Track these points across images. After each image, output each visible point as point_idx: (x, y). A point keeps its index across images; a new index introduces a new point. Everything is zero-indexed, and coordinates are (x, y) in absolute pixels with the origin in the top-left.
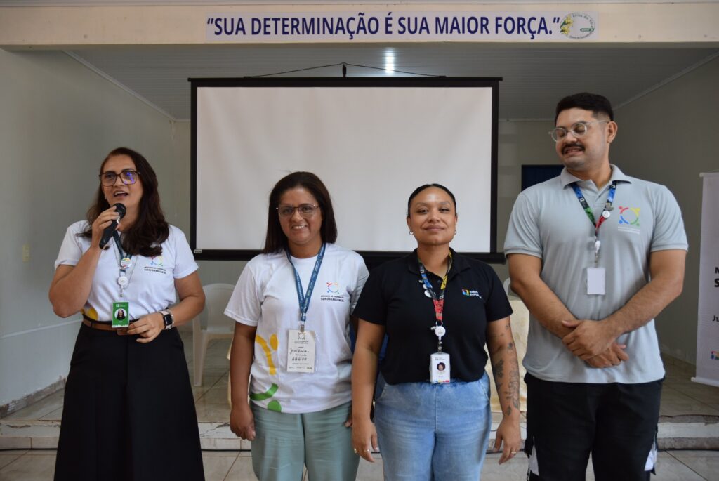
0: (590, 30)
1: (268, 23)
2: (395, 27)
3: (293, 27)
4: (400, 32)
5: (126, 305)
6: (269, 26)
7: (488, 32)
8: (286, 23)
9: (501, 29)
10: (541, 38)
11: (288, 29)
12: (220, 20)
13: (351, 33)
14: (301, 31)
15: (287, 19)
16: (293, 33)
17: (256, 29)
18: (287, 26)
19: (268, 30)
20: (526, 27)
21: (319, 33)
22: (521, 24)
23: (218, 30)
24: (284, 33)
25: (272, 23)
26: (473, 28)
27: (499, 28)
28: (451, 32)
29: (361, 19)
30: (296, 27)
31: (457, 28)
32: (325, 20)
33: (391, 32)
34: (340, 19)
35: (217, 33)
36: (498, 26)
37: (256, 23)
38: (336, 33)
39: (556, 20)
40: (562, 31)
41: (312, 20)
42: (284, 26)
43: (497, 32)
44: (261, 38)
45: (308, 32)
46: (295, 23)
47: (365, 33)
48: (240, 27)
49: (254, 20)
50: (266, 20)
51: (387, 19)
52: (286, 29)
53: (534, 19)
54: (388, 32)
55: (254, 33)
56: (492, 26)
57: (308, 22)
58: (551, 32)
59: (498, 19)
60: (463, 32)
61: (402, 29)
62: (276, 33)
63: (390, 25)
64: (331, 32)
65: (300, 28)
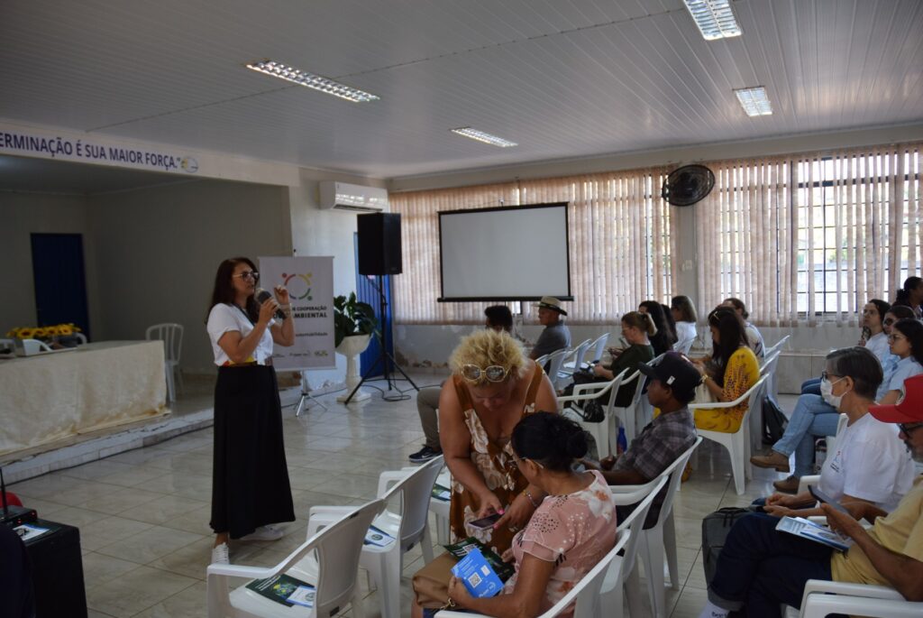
0: (196, 167)
2: (84, 152)
3: (7, 141)
4: (87, 156)
7: (142, 163)
9: (149, 161)
10: (172, 170)
11: (3, 142)
13: (53, 152)
14: (13, 144)
15: (2, 134)
16: (7, 146)
18: (2, 140)
20: (163, 162)
21: (27, 148)
22: (160, 160)
26: (133, 158)
28: (119, 159)
29: (59, 143)
30: (9, 141)
32: (32, 139)
33: (80, 155)
34: (43, 141)
36: (147, 159)
38: (40, 150)
39: (179, 159)
40: (182, 167)
41: (22, 138)
43: (146, 163)
45: (19, 147)
46: (8, 138)
47: (63, 153)
51: (78, 145)
53: (167, 157)
56: (144, 159)
57: (18, 139)
58: (176, 167)
59: (147, 154)
60: (127, 160)
61: (88, 154)
63: (80, 150)
64: (37, 148)
65: (12, 142)
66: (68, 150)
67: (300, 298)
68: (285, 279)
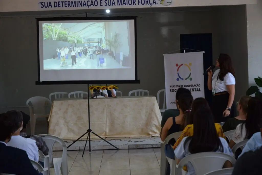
0: (171, 2)
1: (60, 3)
3: (68, 4)
4: (105, 5)
6: (60, 4)
7: (136, 4)
8: (66, 3)
9: (140, 3)
10: (154, 6)
11: (67, 5)
12: (43, 2)
13: (89, 6)
14: (71, 6)
15: (66, 2)
16: (68, 7)
17: (56, 5)
18: (66, 4)
19: (60, 6)
20: (148, 2)
21: (77, 6)
23: (42, 6)
24: (65, 6)
25: (61, 3)
26: (130, 3)
27: (139, 3)
28: (123, 5)
29: (92, 1)
30: (69, 4)
31: (125, 3)
32: (79, 2)
33: (102, 5)
34: (84, 1)
35: (42, 7)
37: (55, 3)
38: (83, 6)
40: (161, 3)
41: (75, 2)
42: (65, 4)
43: (139, 4)
44: (57, 9)
45: (74, 6)
46: (69, 3)
47: (93, 6)
48: (50, 5)
49: (55, 2)
50: (59, 2)
51: (101, 1)
52: (66, 5)
54: (101, 5)
55: (55, 7)
56: (137, 2)
57: (73, 2)
58: (157, 4)
60: (127, 5)
61: (106, 4)
62: (62, 7)
63: (102, 3)
64: (81, 6)
65: (71, 5)
66: (96, 4)
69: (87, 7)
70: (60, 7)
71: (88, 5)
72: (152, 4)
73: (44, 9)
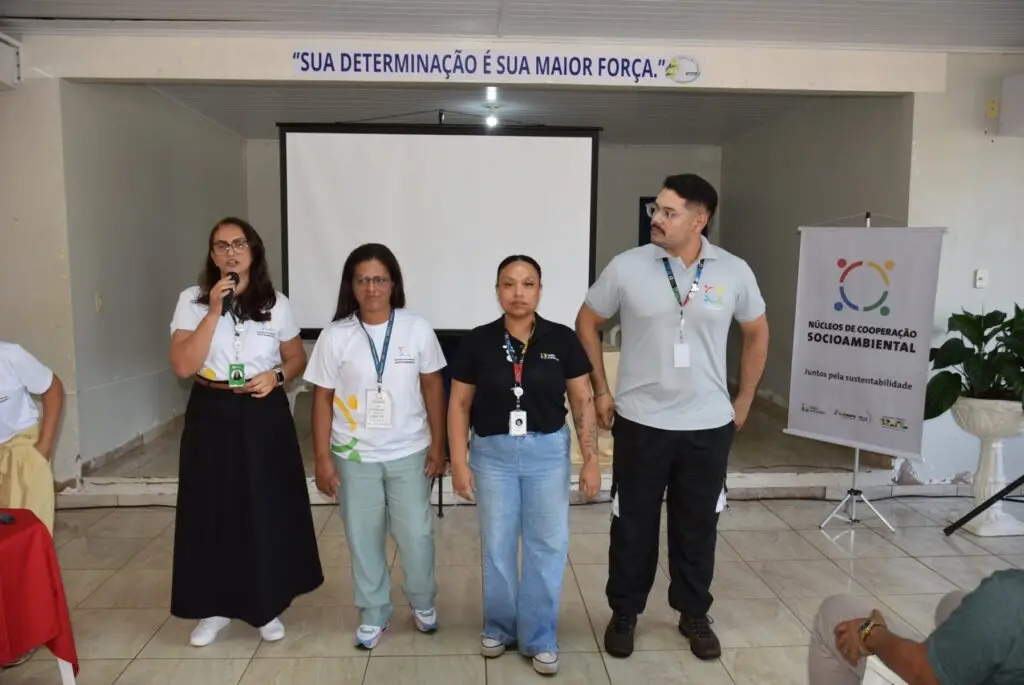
0: (696, 74)
1: (358, 59)
2: (494, 67)
3: (385, 63)
4: (499, 72)
5: (241, 367)
6: (359, 62)
7: (591, 74)
8: (378, 59)
9: (605, 72)
10: (646, 82)
11: (380, 66)
12: (307, 54)
13: (448, 72)
14: (394, 68)
15: (379, 55)
16: (385, 70)
17: (346, 66)
18: (379, 63)
19: (358, 66)
20: (630, 69)
21: (413, 71)
22: (625, 66)
23: (305, 66)
24: (376, 70)
25: (362, 59)
26: (575, 68)
27: (603, 70)
28: (553, 73)
29: (458, 57)
30: (389, 64)
31: (559, 69)
32: (419, 57)
33: (489, 72)
34: (436, 57)
35: (303, 69)
36: (601, 67)
37: (346, 59)
38: (431, 71)
39: (662, 62)
40: (668, 74)
41: (406, 57)
42: (376, 63)
43: (600, 74)
44: (351, 76)
45: (402, 70)
46: (388, 60)
47: (462, 72)
48: (329, 62)
49: (343, 55)
50: (356, 55)
51: (486, 57)
52: (379, 66)
53: (639, 60)
54: (486, 72)
55: (343, 70)
56: (595, 68)
57: (402, 59)
58: (655, 76)
59: (602, 60)
60: (565, 73)
61: (500, 69)
62: (367, 70)
63: (489, 64)
64: (426, 70)
65: (393, 65)
66: (471, 68)
67: (866, 309)
68: (842, 270)
69: (444, 74)
70: (359, 70)
71: (448, 68)
72: (639, 75)
73: (311, 76)
